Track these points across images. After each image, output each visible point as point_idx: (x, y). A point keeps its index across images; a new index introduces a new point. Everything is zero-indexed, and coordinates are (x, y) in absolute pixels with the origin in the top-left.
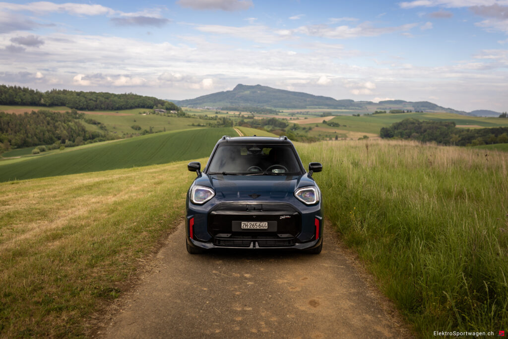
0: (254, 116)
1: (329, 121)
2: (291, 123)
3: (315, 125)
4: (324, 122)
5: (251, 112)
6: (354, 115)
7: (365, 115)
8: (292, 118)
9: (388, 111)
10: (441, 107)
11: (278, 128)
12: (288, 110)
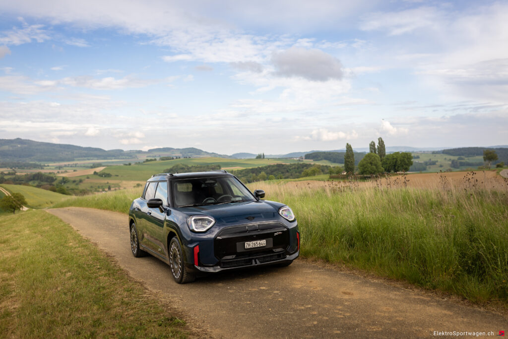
0: (16, 172)
1: (100, 172)
2: (60, 177)
3: (86, 177)
4: (95, 173)
5: (11, 168)
6: (125, 165)
7: (136, 163)
8: (60, 171)
9: (158, 159)
10: (206, 152)
11: (45, 183)
12: (54, 163)
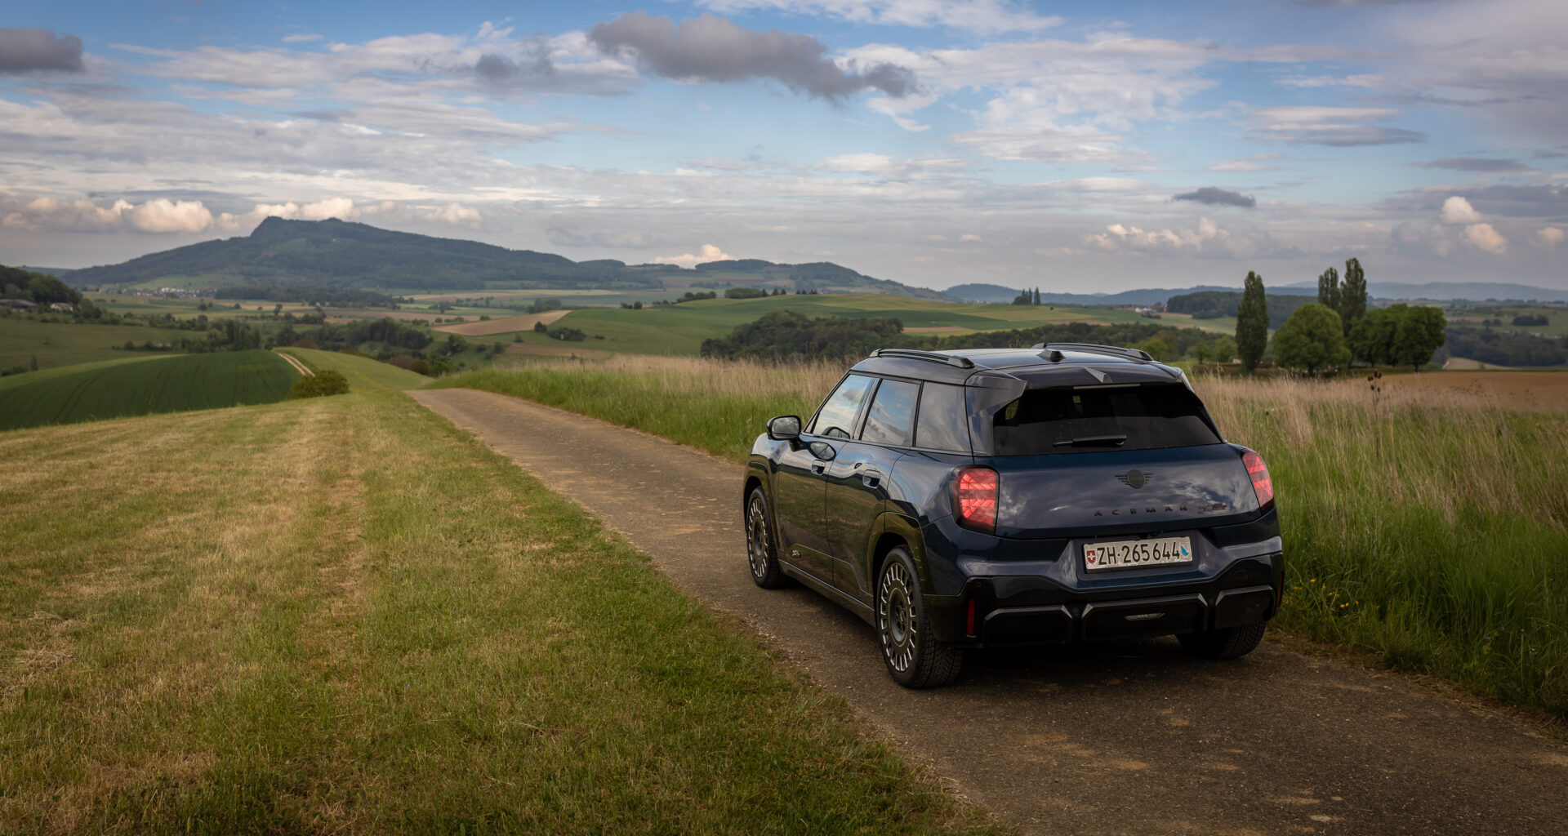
0: (325, 316)
1: (552, 324)
2: (445, 333)
3: (513, 337)
4: (540, 328)
5: (312, 304)
6: (625, 306)
7: (657, 304)
8: (443, 317)
9: (720, 293)
10: (866, 277)
11: (402, 350)
12: (429, 293)
